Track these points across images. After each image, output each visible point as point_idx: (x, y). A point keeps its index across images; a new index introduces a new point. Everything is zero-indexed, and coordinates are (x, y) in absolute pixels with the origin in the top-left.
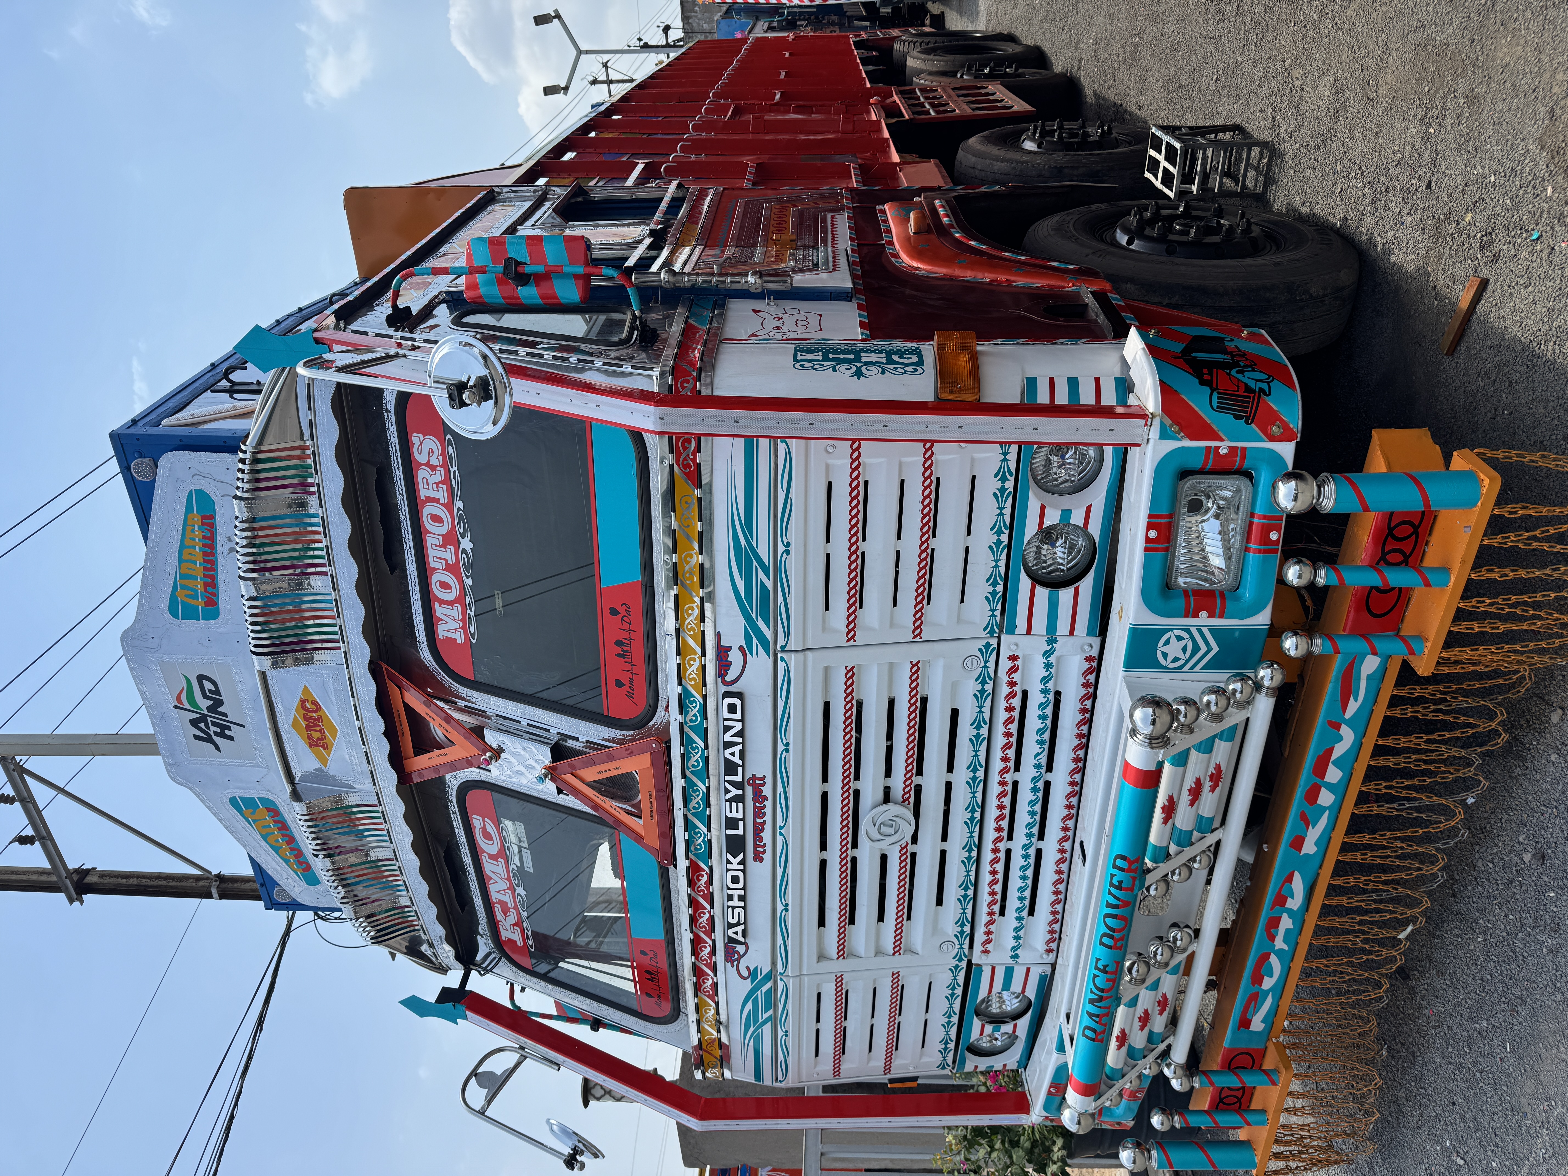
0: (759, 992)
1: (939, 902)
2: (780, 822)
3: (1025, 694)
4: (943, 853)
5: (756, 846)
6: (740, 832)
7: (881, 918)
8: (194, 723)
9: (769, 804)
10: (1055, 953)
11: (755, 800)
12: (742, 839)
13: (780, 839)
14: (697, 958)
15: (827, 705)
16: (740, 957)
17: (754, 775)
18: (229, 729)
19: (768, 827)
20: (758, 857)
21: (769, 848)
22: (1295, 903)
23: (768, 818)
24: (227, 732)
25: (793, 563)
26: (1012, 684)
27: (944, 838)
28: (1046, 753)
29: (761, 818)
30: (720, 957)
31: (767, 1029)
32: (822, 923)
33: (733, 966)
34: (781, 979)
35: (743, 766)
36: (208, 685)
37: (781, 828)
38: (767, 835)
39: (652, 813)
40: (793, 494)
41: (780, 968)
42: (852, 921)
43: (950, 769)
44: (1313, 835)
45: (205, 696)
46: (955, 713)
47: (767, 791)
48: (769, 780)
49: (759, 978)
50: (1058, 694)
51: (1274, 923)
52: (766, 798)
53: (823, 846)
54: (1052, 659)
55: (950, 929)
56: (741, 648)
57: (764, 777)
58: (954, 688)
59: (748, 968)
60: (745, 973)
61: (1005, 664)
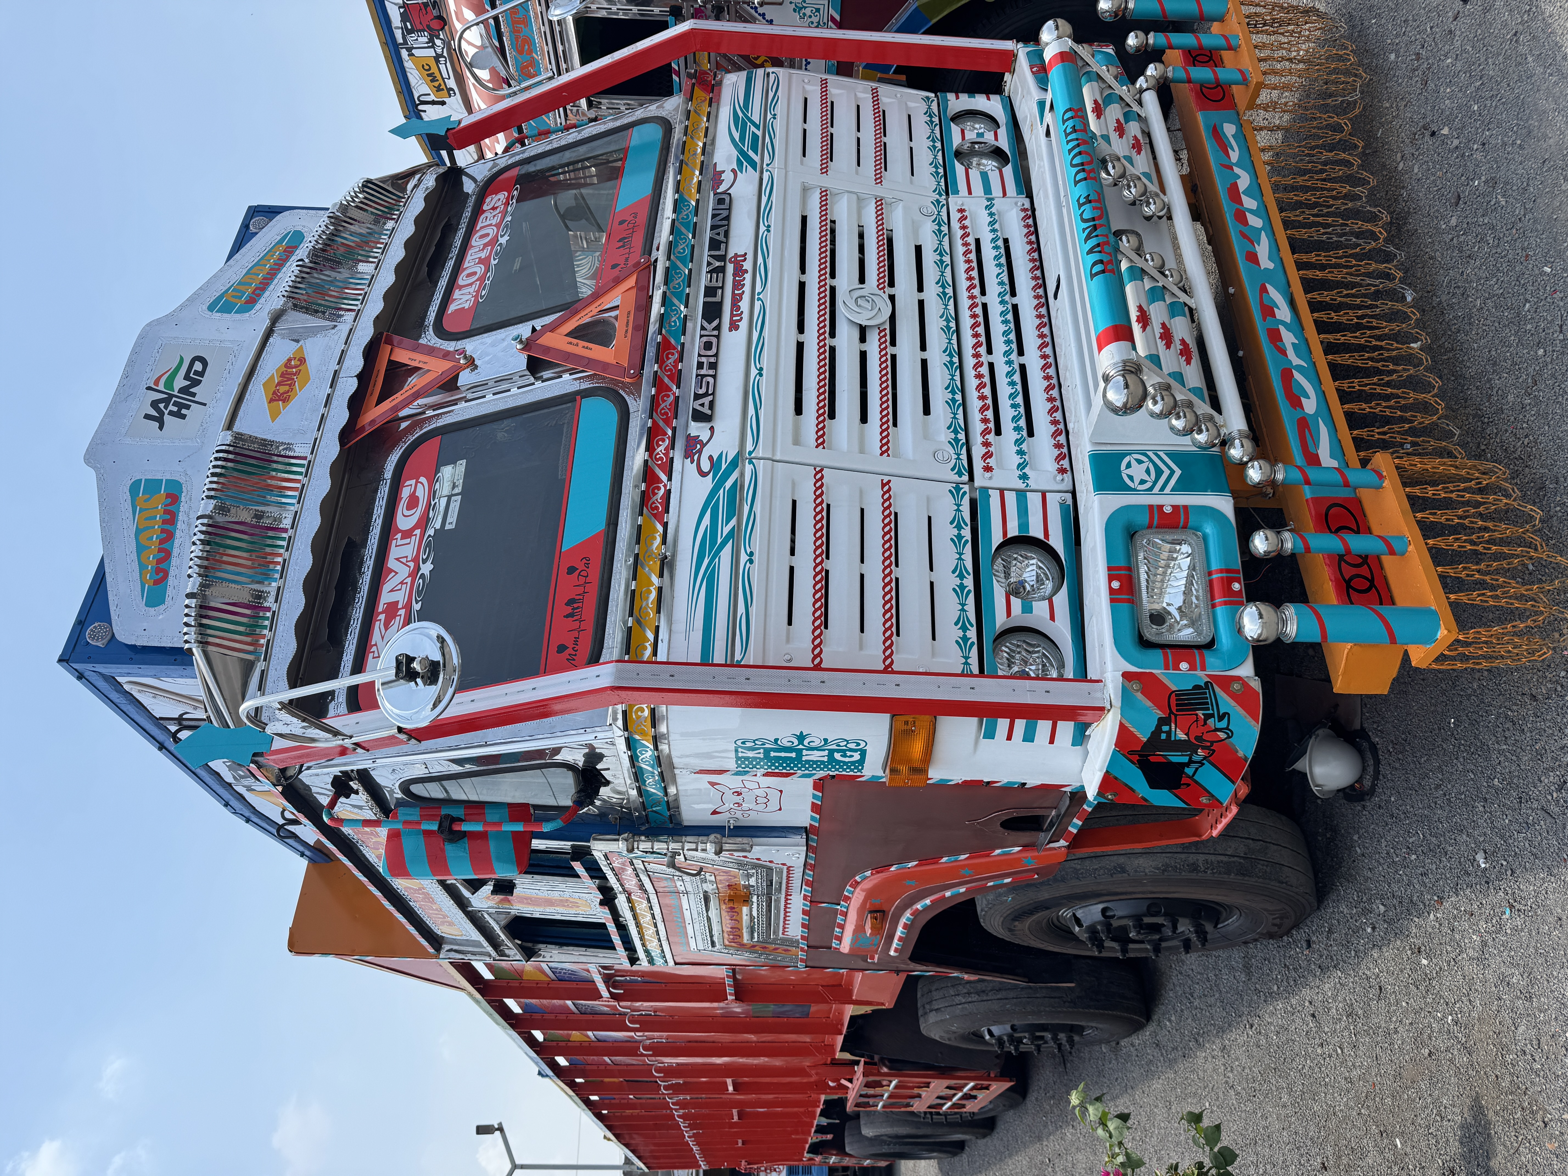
0: (721, 491)
1: (927, 411)
2: (758, 289)
3: (978, 241)
4: (924, 363)
5: (732, 315)
6: (717, 299)
7: (864, 419)
8: (154, 404)
9: (748, 277)
10: (1069, 473)
11: (735, 275)
12: (719, 305)
13: (758, 304)
14: (650, 456)
15: (804, 219)
16: (704, 445)
17: (736, 254)
18: (188, 407)
19: (746, 298)
20: (734, 326)
21: (746, 316)
22: (1283, 313)
23: (747, 289)
24: (184, 411)
25: (779, 125)
26: (964, 227)
27: (923, 347)
28: (1006, 273)
29: (739, 290)
30: (678, 456)
31: (726, 554)
32: (799, 410)
33: (692, 462)
34: (751, 462)
35: (727, 243)
36: (198, 366)
37: (759, 294)
38: (744, 305)
39: (627, 331)
40: (779, 93)
41: (749, 447)
42: (832, 416)
43: (920, 289)
44: (1263, 249)
45: (187, 377)
46: (918, 249)
47: (748, 265)
48: (750, 257)
49: (724, 467)
50: (1006, 241)
51: (1275, 336)
52: (746, 271)
53: (801, 329)
54: (993, 210)
55: (944, 436)
56: (733, 171)
57: (746, 254)
58: (915, 229)
59: (711, 458)
60: (706, 466)
61: (955, 216)
